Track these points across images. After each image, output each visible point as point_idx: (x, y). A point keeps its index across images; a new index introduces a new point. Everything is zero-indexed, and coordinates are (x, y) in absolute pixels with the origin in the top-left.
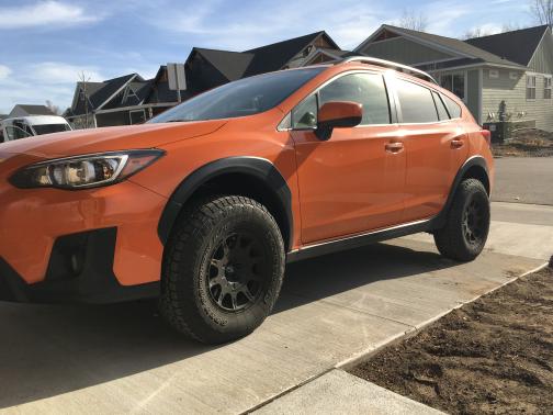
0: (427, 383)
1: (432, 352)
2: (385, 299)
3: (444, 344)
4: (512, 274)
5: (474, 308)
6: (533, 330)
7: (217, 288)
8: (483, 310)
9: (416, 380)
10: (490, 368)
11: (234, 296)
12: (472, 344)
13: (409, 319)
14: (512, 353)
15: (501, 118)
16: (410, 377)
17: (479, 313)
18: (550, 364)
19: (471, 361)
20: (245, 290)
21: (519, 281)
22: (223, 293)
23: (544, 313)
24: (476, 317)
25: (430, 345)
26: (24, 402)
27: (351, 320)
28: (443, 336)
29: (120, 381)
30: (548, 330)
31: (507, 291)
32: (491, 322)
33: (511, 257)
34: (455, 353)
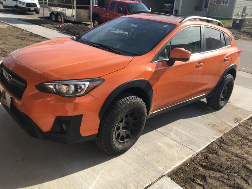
0: (200, 185)
1: (202, 167)
2: (184, 133)
3: (208, 163)
4: (237, 120)
5: (220, 142)
6: (244, 159)
7: (119, 134)
8: (224, 143)
9: (196, 183)
10: (226, 181)
11: (125, 136)
12: (219, 165)
13: (194, 147)
14: (235, 173)
15: (243, 16)
16: (193, 181)
17: (223, 145)
18: (250, 181)
19: (218, 175)
20: (129, 133)
21: (240, 125)
22: (121, 136)
23: (249, 147)
24: (221, 148)
25: (202, 163)
26: (44, 182)
27: (170, 145)
28: (207, 158)
29: (79, 173)
30: (250, 159)
31: (235, 131)
32: (227, 152)
33: (237, 109)
34: (212, 169)
